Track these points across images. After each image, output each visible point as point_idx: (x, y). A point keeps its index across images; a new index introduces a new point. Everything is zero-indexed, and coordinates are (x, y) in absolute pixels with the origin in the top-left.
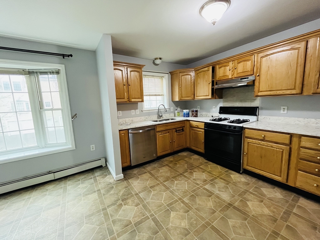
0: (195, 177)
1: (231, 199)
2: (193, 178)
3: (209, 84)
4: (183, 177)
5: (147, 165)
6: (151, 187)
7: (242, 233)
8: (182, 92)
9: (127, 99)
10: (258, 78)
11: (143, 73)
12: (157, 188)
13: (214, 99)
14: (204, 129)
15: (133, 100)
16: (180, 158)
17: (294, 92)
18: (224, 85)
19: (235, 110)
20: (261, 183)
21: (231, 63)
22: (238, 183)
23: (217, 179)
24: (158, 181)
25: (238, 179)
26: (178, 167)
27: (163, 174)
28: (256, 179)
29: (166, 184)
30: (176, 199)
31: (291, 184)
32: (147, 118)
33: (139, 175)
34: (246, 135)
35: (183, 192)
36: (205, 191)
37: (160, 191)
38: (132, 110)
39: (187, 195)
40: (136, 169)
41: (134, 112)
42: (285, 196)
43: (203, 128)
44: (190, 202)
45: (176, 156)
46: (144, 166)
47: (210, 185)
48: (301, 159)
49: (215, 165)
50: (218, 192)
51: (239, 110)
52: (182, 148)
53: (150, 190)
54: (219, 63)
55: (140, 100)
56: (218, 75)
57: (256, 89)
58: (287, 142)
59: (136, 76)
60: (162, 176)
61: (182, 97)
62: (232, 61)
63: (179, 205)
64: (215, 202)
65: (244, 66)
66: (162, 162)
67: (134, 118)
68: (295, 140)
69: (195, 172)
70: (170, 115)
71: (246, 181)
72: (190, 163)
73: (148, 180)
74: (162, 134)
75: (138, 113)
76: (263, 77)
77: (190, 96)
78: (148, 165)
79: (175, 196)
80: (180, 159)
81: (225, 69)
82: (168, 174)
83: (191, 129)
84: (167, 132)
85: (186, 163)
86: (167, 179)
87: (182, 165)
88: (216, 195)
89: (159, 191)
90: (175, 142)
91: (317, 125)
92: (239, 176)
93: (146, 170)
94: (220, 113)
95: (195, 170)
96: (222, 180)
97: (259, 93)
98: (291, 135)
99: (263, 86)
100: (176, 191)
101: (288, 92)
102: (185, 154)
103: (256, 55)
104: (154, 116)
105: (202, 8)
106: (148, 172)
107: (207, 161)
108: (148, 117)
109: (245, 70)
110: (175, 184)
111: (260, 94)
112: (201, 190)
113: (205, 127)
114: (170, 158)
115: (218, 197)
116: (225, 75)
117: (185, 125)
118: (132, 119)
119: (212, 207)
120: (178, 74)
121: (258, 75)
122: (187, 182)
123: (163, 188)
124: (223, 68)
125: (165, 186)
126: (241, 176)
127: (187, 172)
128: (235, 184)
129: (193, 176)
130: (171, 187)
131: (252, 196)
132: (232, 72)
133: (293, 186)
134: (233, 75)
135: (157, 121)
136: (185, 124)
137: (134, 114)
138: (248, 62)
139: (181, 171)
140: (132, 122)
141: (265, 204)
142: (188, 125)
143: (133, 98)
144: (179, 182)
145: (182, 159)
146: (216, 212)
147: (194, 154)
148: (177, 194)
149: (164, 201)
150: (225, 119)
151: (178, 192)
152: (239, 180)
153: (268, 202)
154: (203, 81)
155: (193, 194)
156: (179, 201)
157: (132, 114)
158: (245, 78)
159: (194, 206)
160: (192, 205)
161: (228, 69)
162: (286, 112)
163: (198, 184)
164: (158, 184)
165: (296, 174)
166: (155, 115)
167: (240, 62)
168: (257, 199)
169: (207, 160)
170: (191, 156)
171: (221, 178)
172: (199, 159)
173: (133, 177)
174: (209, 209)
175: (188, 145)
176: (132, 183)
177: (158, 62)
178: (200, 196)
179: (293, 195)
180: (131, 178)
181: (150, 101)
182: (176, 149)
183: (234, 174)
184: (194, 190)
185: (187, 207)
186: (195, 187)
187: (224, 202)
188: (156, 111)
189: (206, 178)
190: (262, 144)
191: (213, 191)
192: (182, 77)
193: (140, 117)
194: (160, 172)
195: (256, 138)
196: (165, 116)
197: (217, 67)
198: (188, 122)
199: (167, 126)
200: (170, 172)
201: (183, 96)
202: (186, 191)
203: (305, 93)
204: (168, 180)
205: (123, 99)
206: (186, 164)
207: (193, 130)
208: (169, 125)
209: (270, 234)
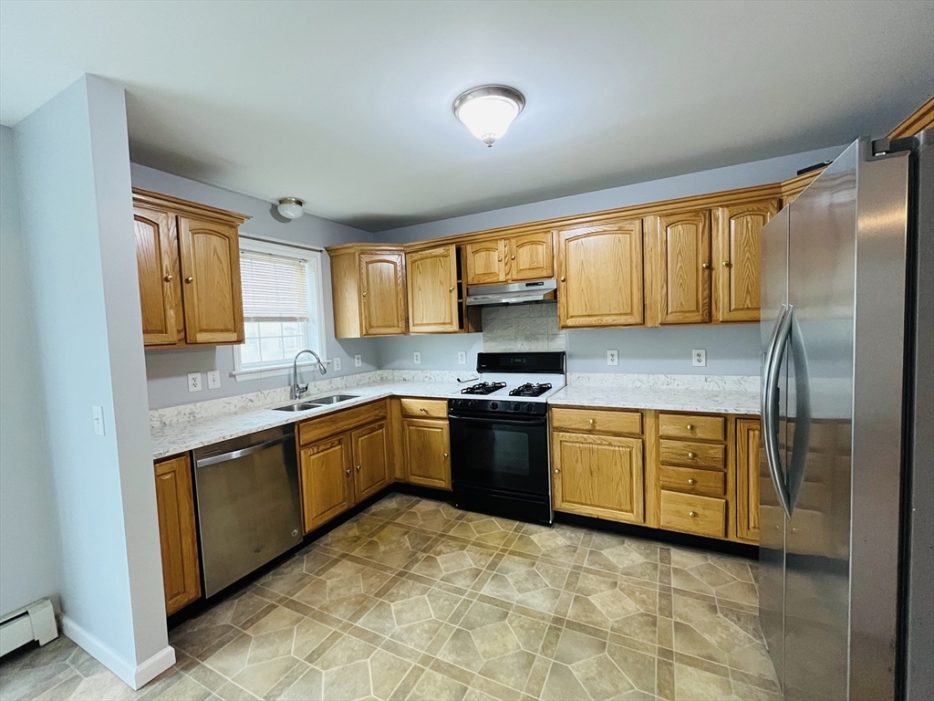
0: (446, 570)
1: (555, 603)
2: (441, 576)
3: (451, 291)
4: (411, 582)
5: (269, 577)
6: (310, 659)
7: (610, 688)
8: (369, 312)
9: (179, 332)
10: (563, 284)
11: (243, 243)
12: (337, 652)
13: (465, 332)
14: (450, 419)
15: (201, 337)
16: (381, 521)
17: (631, 320)
18: (490, 297)
19: (516, 360)
20: (598, 539)
21: (501, 244)
22: (553, 555)
23: (504, 558)
24: (328, 624)
25: (549, 543)
26: (385, 552)
27: (343, 592)
28: (584, 531)
29: (363, 624)
30: (414, 664)
31: (651, 524)
32: (251, 401)
33: (245, 626)
34: (556, 424)
35: (426, 632)
36: (486, 606)
37: (351, 659)
38: (191, 376)
39: (444, 639)
40: (226, 604)
41: (199, 381)
42: (647, 556)
43: (445, 415)
44: (460, 659)
45: (364, 516)
46: (258, 584)
47: (493, 582)
48: (664, 463)
49: (485, 518)
50: (520, 596)
51: (524, 361)
52: (384, 486)
53: (313, 670)
54: (472, 239)
55: (234, 337)
56: (473, 271)
57: (561, 311)
58: (637, 430)
59: (215, 250)
60: (339, 602)
61: (371, 327)
62: (505, 239)
63: (429, 683)
64: (522, 627)
65: (531, 256)
66: (325, 550)
67: (199, 404)
68: (649, 422)
69: (439, 554)
70: (331, 383)
71: (568, 544)
72: (416, 530)
73: (292, 631)
74: (318, 452)
75: (218, 385)
76: (573, 284)
77: (396, 324)
78: (274, 575)
79: (406, 656)
80: (381, 524)
81: (488, 258)
82: (360, 588)
83: (405, 422)
84: (336, 443)
85: (406, 533)
86: (361, 606)
87: (392, 542)
88: (516, 606)
89: (345, 659)
90: (361, 470)
91: (668, 387)
92: (550, 535)
93: (269, 598)
94: (480, 370)
95: (438, 549)
96: (517, 558)
97: (568, 321)
98: (642, 413)
99: (574, 304)
100: (404, 637)
101: (622, 320)
102: (391, 504)
103: (555, 233)
104: (279, 390)
105: (462, 98)
106: (280, 601)
107: (461, 512)
108: (257, 396)
109: (535, 265)
110: (394, 615)
111: (570, 322)
112: (475, 604)
113: (449, 413)
114: (350, 530)
115: (524, 611)
116: (489, 271)
117: (386, 412)
118: (190, 407)
119: (519, 648)
120: (357, 257)
121: (563, 278)
122: (428, 596)
123: (357, 643)
124: (483, 253)
125: (360, 633)
126: (554, 531)
127: (417, 560)
128: (547, 557)
129: (441, 570)
130: (383, 631)
131: (592, 579)
132: (506, 265)
133: (656, 527)
134: (508, 274)
135: (290, 409)
136: (386, 407)
137: (199, 388)
138: (540, 247)
139: (396, 562)
140: (194, 420)
141: (622, 590)
142: (396, 413)
143: (202, 331)
144: (402, 604)
145: (388, 523)
146: (534, 656)
147: (418, 498)
148: (411, 646)
149: (375, 689)
150: (497, 387)
151: (412, 640)
152: (553, 545)
153: (626, 581)
154: (433, 282)
155: (457, 627)
156: (427, 669)
157: (192, 389)
158: (537, 284)
159: (474, 664)
160: (468, 665)
161: (497, 257)
162: (616, 362)
163: (460, 591)
164: (335, 636)
165: (658, 498)
166: (282, 389)
167: (522, 245)
168: (604, 582)
169: (460, 508)
170: (412, 506)
171: (512, 553)
172: (437, 511)
173: (221, 645)
174: (516, 655)
175: (398, 474)
176: (225, 671)
177: (290, 211)
178: (480, 626)
179: (658, 547)
180: (212, 651)
181: (260, 338)
182: (365, 495)
183: (536, 533)
184: (457, 616)
185: (454, 677)
186: (456, 602)
187: (543, 619)
188: (286, 372)
189: (475, 564)
190: (590, 441)
191: (507, 597)
192: (370, 266)
193: (226, 399)
194: (328, 591)
195: (577, 429)
196: (318, 389)
197: (469, 249)
198: (394, 402)
199: (334, 421)
200: (364, 579)
201: (374, 323)
202: (436, 626)
203: (649, 323)
204: (364, 609)
205: (161, 332)
206: (406, 536)
207: (411, 424)
208: (342, 419)
209: (659, 661)
